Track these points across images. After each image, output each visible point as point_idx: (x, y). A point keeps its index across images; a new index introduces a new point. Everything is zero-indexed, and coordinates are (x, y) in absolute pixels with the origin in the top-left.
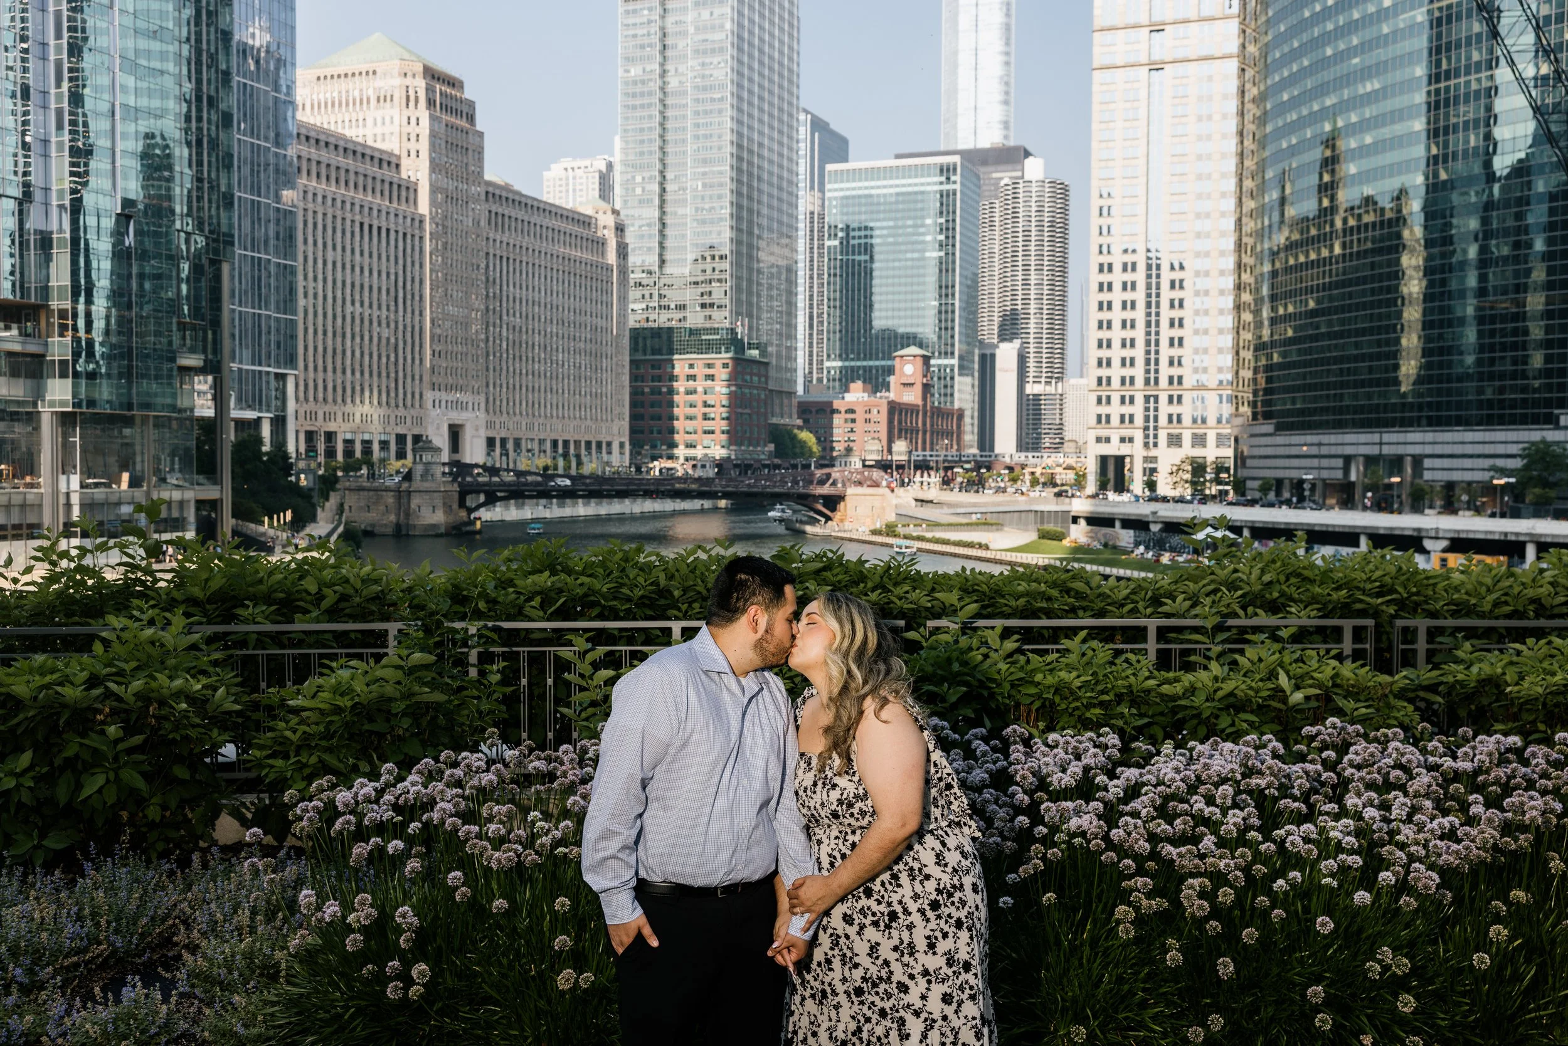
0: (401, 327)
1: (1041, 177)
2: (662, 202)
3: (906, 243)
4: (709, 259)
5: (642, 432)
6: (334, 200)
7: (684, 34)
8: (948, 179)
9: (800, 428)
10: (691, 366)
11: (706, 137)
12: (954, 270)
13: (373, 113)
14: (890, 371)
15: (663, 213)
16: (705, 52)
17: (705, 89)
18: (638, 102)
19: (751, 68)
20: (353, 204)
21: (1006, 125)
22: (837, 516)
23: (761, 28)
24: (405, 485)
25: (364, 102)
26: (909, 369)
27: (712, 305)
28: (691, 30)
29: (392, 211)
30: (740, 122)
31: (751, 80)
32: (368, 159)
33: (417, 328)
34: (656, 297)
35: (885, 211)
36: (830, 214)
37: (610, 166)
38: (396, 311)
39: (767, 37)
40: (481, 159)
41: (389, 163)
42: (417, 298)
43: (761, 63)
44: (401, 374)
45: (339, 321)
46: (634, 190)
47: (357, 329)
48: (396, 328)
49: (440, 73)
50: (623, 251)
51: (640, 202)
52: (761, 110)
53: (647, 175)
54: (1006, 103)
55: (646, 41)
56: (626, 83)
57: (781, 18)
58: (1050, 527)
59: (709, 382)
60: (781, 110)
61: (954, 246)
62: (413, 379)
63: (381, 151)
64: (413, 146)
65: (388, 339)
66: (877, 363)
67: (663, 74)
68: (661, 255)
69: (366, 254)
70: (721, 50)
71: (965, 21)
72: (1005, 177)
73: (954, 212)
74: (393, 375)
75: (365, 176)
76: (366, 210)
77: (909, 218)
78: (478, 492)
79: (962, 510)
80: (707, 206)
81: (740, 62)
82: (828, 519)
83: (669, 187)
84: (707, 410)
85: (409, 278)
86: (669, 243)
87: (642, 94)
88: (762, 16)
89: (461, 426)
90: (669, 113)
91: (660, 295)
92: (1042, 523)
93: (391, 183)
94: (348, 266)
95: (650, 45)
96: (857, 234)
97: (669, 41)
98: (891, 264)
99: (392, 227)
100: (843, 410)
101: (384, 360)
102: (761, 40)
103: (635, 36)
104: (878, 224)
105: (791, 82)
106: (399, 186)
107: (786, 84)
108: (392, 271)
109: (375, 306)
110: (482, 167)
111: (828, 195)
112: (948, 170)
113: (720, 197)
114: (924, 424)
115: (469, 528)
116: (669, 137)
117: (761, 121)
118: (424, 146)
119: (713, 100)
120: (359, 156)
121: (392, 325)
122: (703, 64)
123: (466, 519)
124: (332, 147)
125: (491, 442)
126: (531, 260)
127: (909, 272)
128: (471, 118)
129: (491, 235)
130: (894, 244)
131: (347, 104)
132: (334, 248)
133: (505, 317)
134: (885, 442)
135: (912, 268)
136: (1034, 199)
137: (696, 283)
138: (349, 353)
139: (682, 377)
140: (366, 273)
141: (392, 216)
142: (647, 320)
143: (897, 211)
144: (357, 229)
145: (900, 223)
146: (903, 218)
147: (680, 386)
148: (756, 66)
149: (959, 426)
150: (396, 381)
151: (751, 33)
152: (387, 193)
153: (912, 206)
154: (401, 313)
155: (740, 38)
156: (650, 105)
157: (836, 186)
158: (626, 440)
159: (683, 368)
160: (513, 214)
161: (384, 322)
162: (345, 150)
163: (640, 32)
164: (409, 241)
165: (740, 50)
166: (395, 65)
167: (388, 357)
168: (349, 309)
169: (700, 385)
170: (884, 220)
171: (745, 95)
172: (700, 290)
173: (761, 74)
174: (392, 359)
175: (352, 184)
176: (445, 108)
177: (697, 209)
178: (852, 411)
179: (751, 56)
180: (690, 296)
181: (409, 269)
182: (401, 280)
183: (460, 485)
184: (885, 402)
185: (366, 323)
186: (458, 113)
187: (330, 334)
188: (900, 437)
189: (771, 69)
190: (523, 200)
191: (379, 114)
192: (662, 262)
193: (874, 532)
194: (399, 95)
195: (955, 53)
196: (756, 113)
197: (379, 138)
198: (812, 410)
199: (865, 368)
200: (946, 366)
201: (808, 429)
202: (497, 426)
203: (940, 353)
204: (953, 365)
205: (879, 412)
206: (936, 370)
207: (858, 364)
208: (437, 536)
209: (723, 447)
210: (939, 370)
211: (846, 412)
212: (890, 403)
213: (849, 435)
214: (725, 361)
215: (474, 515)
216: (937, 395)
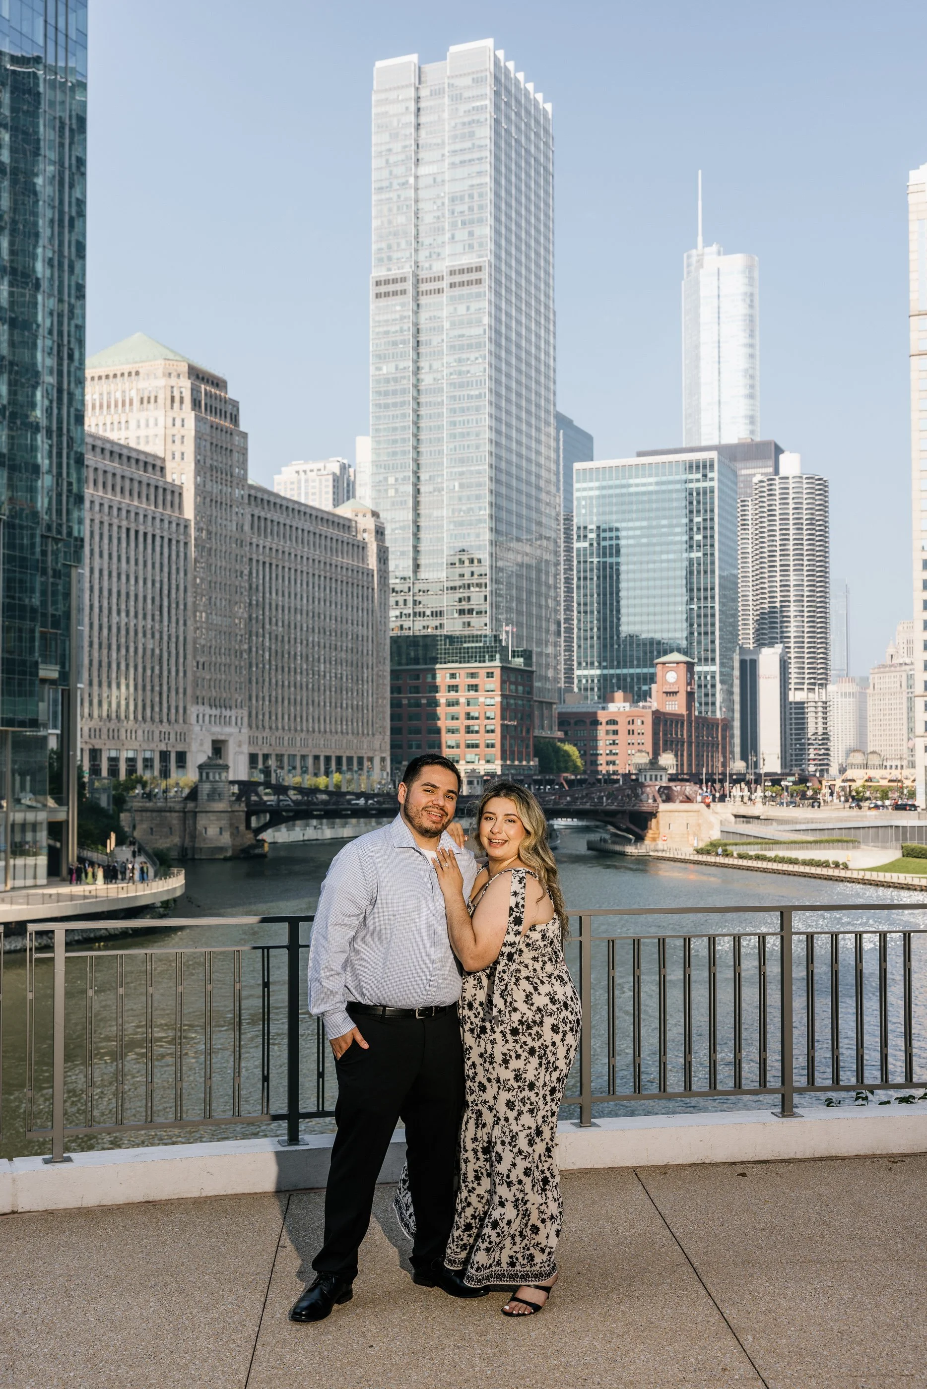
0: (165, 638)
1: (798, 473)
2: (417, 504)
3: (661, 544)
4: (467, 563)
5: (400, 747)
6: (101, 505)
7: (440, 329)
8: (705, 476)
9: (561, 740)
10: (453, 676)
11: (463, 435)
12: (713, 572)
13: (136, 415)
14: (651, 679)
15: (417, 515)
16: (461, 348)
17: (461, 386)
18: (390, 400)
19: (508, 364)
20: (119, 509)
21: (752, 420)
22: (647, 834)
23: (519, 322)
24: (190, 805)
25: (126, 403)
26: (671, 677)
27: (470, 611)
28: (446, 325)
29: (158, 515)
30: (498, 420)
31: (508, 376)
32: (133, 462)
33: (181, 639)
34: (410, 603)
35: (637, 511)
36: (578, 515)
37: (344, 468)
38: (161, 621)
39: (524, 332)
40: (245, 461)
41: (154, 466)
42: (182, 607)
43: (518, 358)
44: (165, 688)
45: (105, 632)
46: (386, 491)
47: (123, 640)
48: (161, 638)
49: (204, 373)
50: (383, 556)
51: (393, 504)
52: (519, 406)
53: (400, 476)
54: (751, 396)
55: (399, 338)
56: (378, 382)
57: (538, 312)
58: (914, 844)
59: (472, 693)
60: (538, 406)
61: (712, 546)
62: (177, 693)
63: (147, 454)
64: (177, 448)
65: (153, 650)
66: (632, 671)
67: (417, 370)
68: (415, 559)
69: (132, 562)
70: (479, 346)
71: (706, 313)
72: (757, 473)
73: (712, 511)
74: (157, 688)
75: (131, 480)
76: (133, 515)
77: (665, 518)
78: (265, 812)
79: (803, 827)
80: (464, 508)
81: (498, 357)
83: (423, 489)
84: (471, 722)
85: (174, 586)
86: (423, 547)
87: (395, 393)
88: (519, 309)
89: (224, 742)
90: (422, 412)
91: (415, 602)
92: (905, 839)
93: (156, 487)
94: (115, 574)
95: (404, 342)
96: (608, 535)
97: (422, 338)
98: (645, 566)
99: (158, 532)
100: (604, 721)
101: (149, 673)
102: (519, 334)
103: (387, 333)
104: (624, 525)
105: (547, 377)
106: (165, 490)
107: (542, 379)
108: (158, 578)
109: (140, 616)
110: (246, 470)
111: (576, 494)
112: (705, 467)
113: (478, 497)
114: (690, 736)
115: (258, 851)
116: (423, 436)
117: (519, 418)
118: (189, 448)
119: (470, 397)
120: (125, 459)
121: (157, 636)
122: (460, 361)
123: (254, 842)
124: (98, 450)
125: (253, 758)
126: (293, 566)
127: (665, 574)
128: (235, 419)
129: (254, 540)
130: (648, 545)
131: (109, 406)
132: (101, 556)
133: (267, 626)
134: (651, 755)
135: (668, 569)
136: (791, 496)
137: (453, 588)
138: (114, 666)
139: (443, 688)
140: (132, 581)
141: (158, 521)
142: (401, 627)
143: (650, 510)
144: (124, 535)
145: (654, 523)
146: (657, 518)
147: (442, 697)
148: (513, 361)
149: (724, 738)
150: (161, 694)
151: (508, 327)
152: (152, 497)
153: (666, 505)
154: (166, 623)
155: (498, 332)
156: (403, 403)
157: (585, 485)
158: (387, 755)
159: (444, 678)
160: (275, 518)
161: (149, 632)
162: (112, 453)
163: (393, 329)
164: (174, 547)
165: (498, 345)
166: (159, 365)
167: (153, 669)
168: (115, 618)
169: (462, 696)
170: (637, 520)
171: (503, 391)
172: (458, 595)
173: (519, 370)
174: (157, 671)
175: (118, 489)
176: (210, 409)
177: (453, 511)
178: (614, 722)
179: (508, 351)
180: (447, 601)
181: (174, 576)
182: (166, 587)
183: (247, 805)
184: (649, 711)
185: (132, 633)
186: (222, 414)
187: (96, 646)
188: (665, 751)
189: (528, 364)
190: (284, 503)
191: (143, 416)
192: (417, 567)
193: (699, 852)
194: (162, 396)
195: (697, 346)
196: (514, 409)
197: (142, 441)
198: (572, 721)
199: (618, 676)
200: (706, 673)
201: (570, 742)
202: (260, 742)
203: (700, 660)
204: (714, 672)
205: (643, 723)
206: (696, 677)
207: (612, 671)
208: (226, 859)
209: (488, 762)
210: (699, 678)
211: (607, 723)
212: (654, 713)
213: (612, 747)
214: (490, 670)
215: (260, 837)
216: (697, 705)
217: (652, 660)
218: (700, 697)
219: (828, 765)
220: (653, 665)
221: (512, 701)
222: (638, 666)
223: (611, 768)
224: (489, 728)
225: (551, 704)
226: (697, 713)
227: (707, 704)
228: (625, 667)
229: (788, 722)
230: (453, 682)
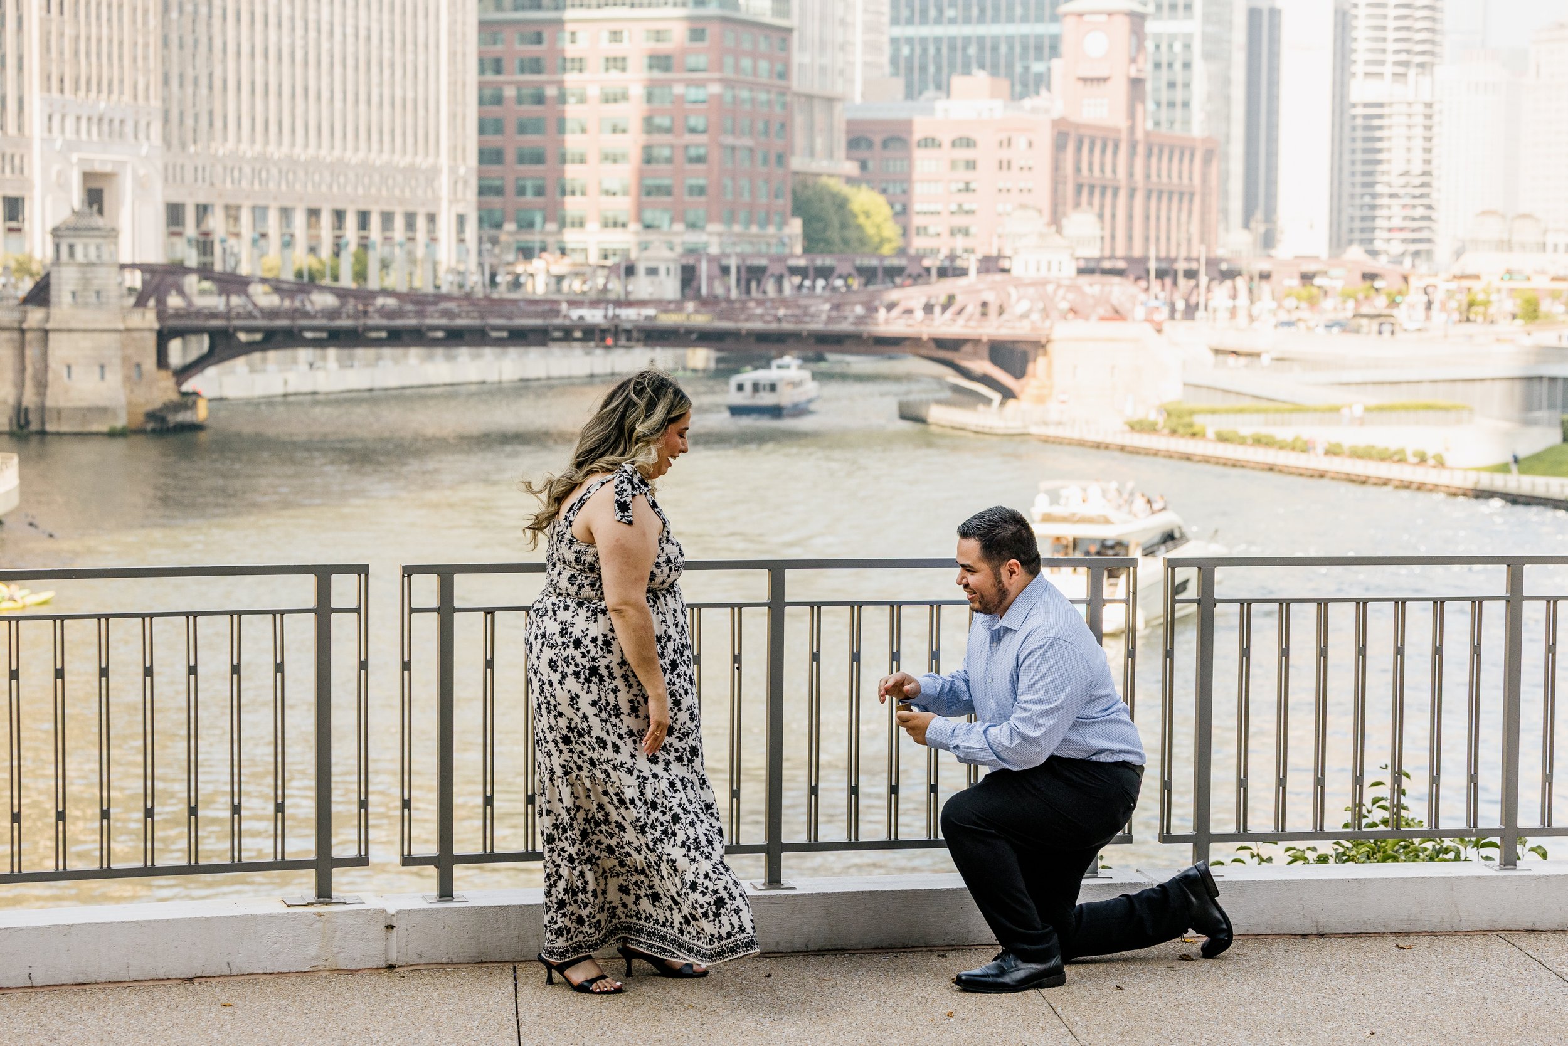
5: (499, 191)
9: (853, 182)
10: (616, 36)
14: (1052, 48)
22: (1026, 388)
24: (35, 316)
26: (1096, 44)
78: (197, 331)
82: (1008, 394)
89: (109, 177)
100: (946, 139)
114: (1131, 174)
115: (184, 417)
123: (174, 397)
125: (175, 214)
134: (1047, 216)
139: (595, 63)
149: (1207, 178)
158: (470, 210)
159: (591, 40)
178: (969, 143)
183: (161, 315)
184: (1045, 120)
188: (1077, 205)
193: (1135, 427)
198: (877, 140)
199: (981, 40)
200: (1172, 38)
201: (871, 184)
202: (189, 176)
203: (1159, 7)
204: (1190, 36)
205: (1030, 144)
206: (1150, 45)
207: (968, 30)
208: (113, 434)
209: (692, 226)
210: (1158, 47)
211: (954, 144)
212: (1056, 123)
213: (964, 197)
214: (699, 25)
215: (187, 387)
216: (1151, 106)
217: (1055, 5)
218: (1156, 90)
219: (1429, 241)
220: (1055, 18)
221: (745, 94)
222: (1025, 19)
223: (960, 243)
224: (693, 152)
225: (830, 101)
226: (1150, 125)
227: (1171, 105)
228: (996, 20)
229: (1347, 145)
230: (616, 50)
